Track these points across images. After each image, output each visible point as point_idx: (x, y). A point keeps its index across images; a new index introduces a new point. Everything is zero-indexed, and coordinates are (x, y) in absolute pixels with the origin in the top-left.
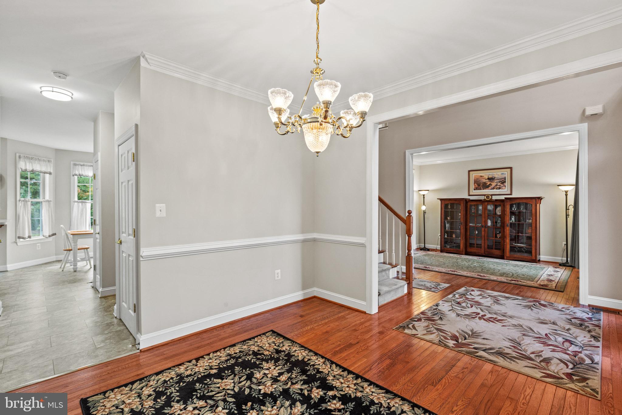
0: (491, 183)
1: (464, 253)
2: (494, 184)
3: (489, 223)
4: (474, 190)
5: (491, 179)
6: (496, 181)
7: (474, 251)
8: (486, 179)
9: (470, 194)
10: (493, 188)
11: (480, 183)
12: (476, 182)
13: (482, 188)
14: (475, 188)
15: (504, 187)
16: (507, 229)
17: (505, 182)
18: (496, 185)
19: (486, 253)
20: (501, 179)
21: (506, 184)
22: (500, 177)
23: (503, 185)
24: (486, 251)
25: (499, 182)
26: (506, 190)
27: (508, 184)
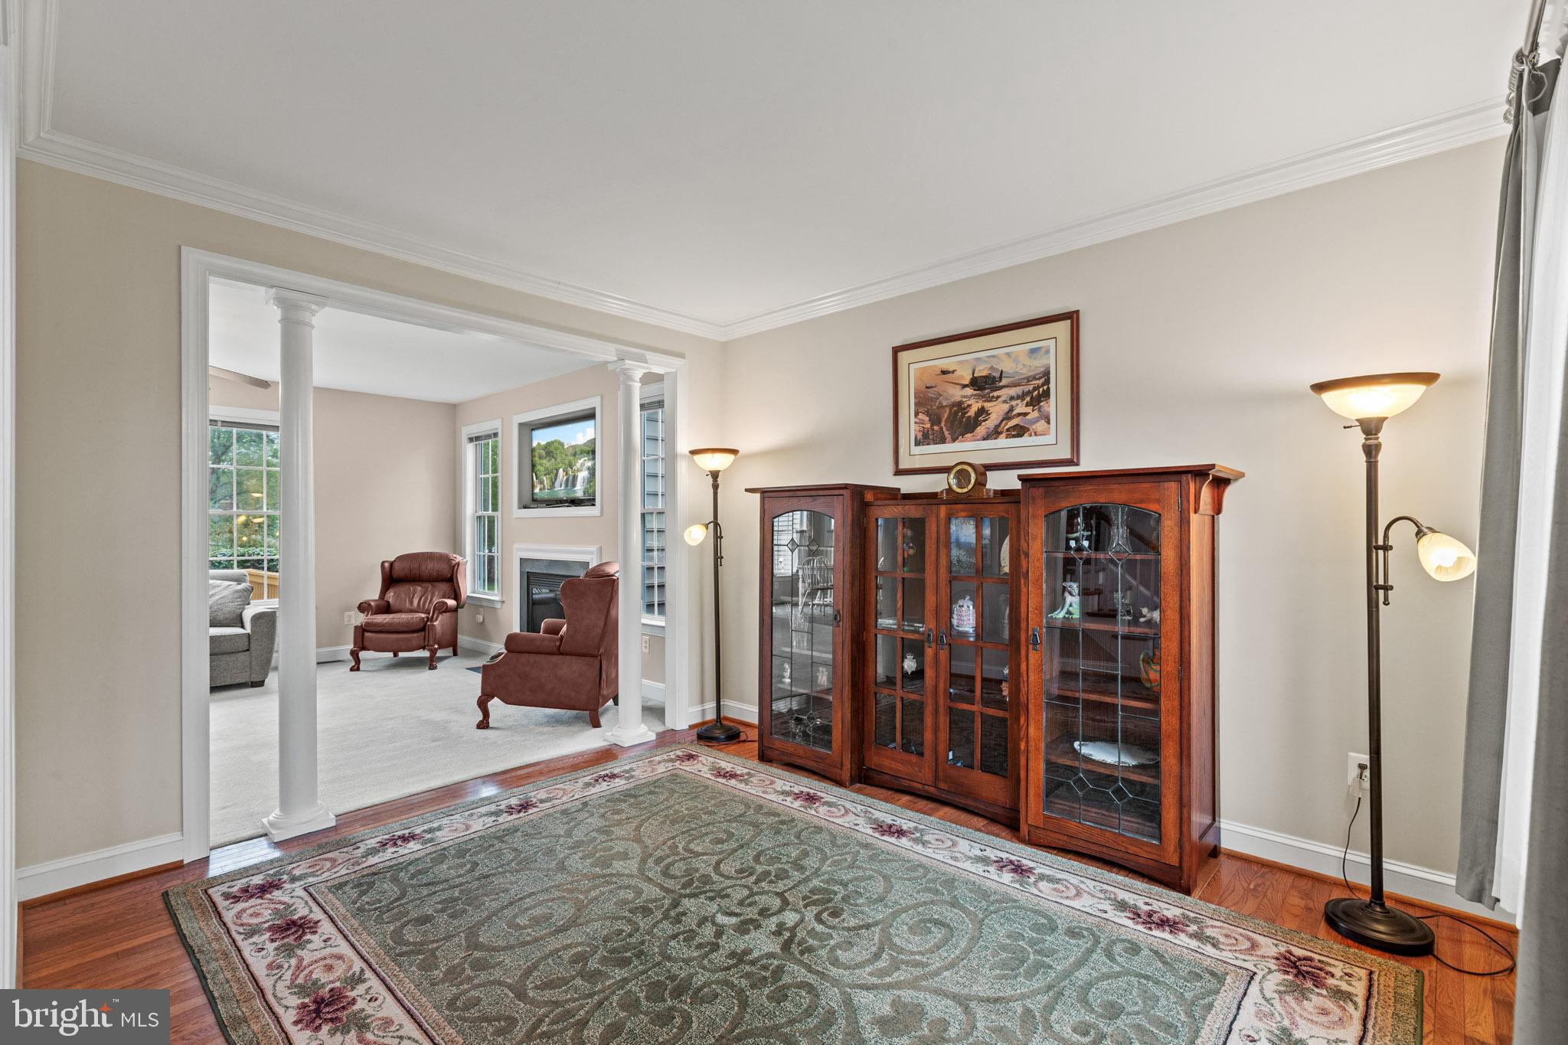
0: (987, 405)
1: (846, 775)
2: (997, 410)
3: (966, 618)
4: (918, 443)
5: (984, 384)
6: (1005, 393)
7: (894, 765)
8: (965, 386)
9: (902, 466)
10: (995, 433)
11: (941, 407)
12: (926, 402)
13: (946, 433)
14: (920, 436)
15: (1041, 426)
16: (1032, 660)
17: (1046, 394)
18: (1008, 416)
19: (942, 785)
20: (1029, 380)
21: (1050, 406)
22: (1026, 372)
23: (1036, 414)
24: (941, 774)
25: (1018, 397)
26: (1050, 439)
27: (1058, 404)
